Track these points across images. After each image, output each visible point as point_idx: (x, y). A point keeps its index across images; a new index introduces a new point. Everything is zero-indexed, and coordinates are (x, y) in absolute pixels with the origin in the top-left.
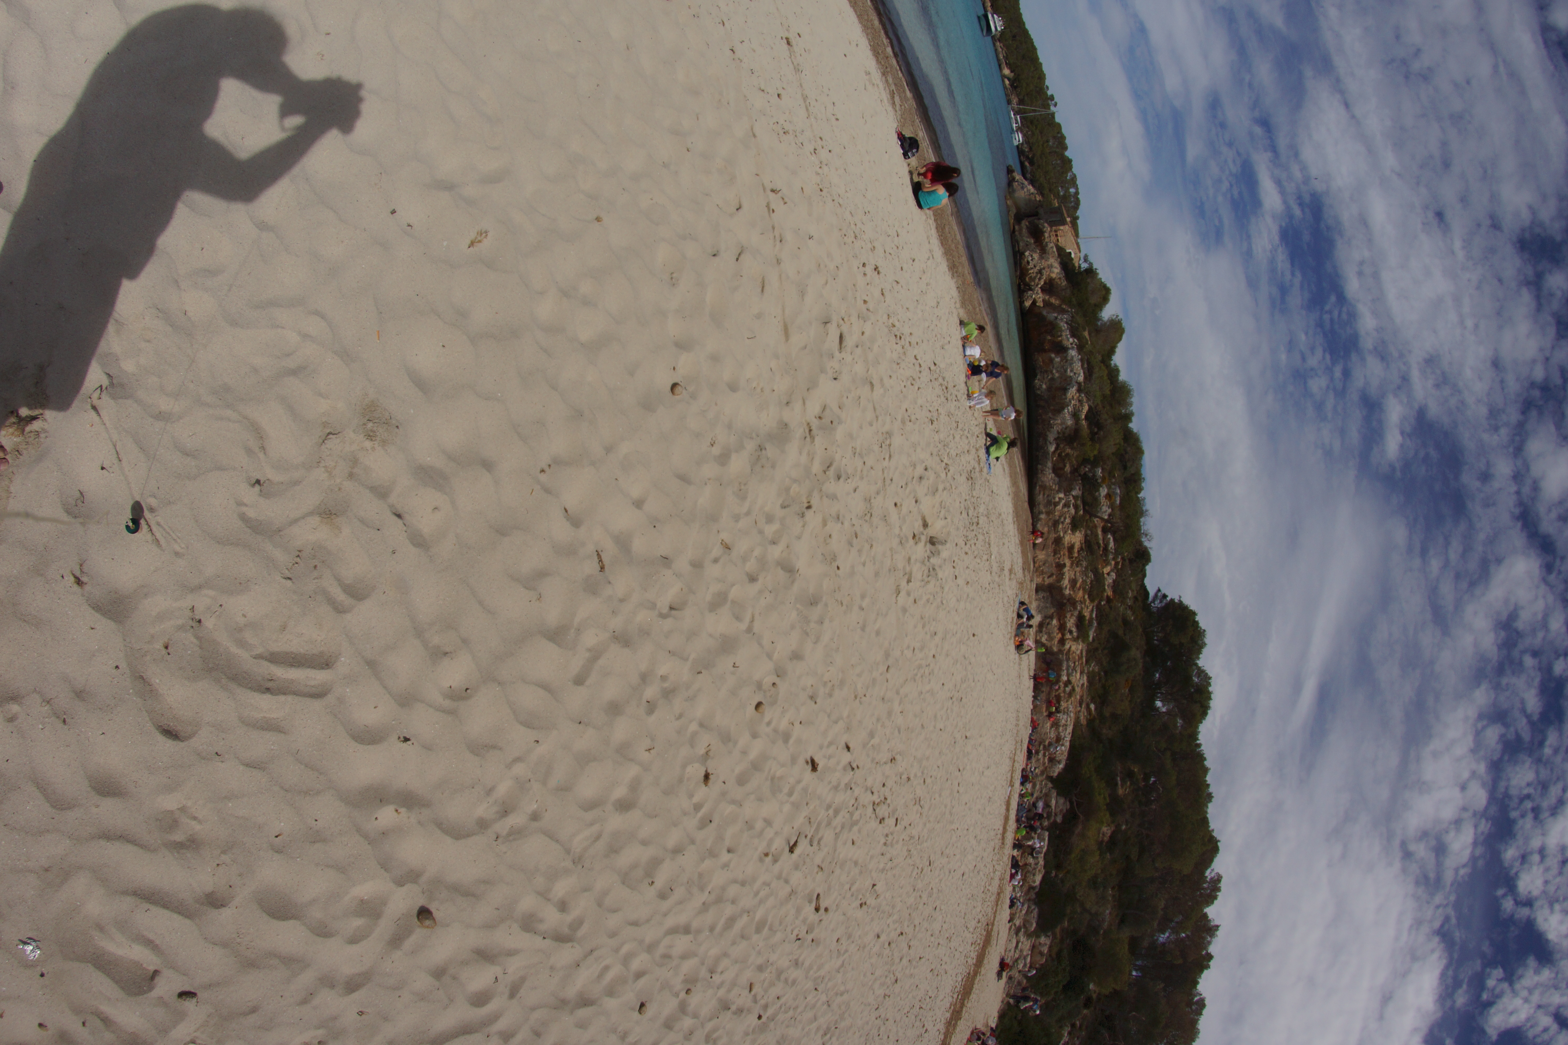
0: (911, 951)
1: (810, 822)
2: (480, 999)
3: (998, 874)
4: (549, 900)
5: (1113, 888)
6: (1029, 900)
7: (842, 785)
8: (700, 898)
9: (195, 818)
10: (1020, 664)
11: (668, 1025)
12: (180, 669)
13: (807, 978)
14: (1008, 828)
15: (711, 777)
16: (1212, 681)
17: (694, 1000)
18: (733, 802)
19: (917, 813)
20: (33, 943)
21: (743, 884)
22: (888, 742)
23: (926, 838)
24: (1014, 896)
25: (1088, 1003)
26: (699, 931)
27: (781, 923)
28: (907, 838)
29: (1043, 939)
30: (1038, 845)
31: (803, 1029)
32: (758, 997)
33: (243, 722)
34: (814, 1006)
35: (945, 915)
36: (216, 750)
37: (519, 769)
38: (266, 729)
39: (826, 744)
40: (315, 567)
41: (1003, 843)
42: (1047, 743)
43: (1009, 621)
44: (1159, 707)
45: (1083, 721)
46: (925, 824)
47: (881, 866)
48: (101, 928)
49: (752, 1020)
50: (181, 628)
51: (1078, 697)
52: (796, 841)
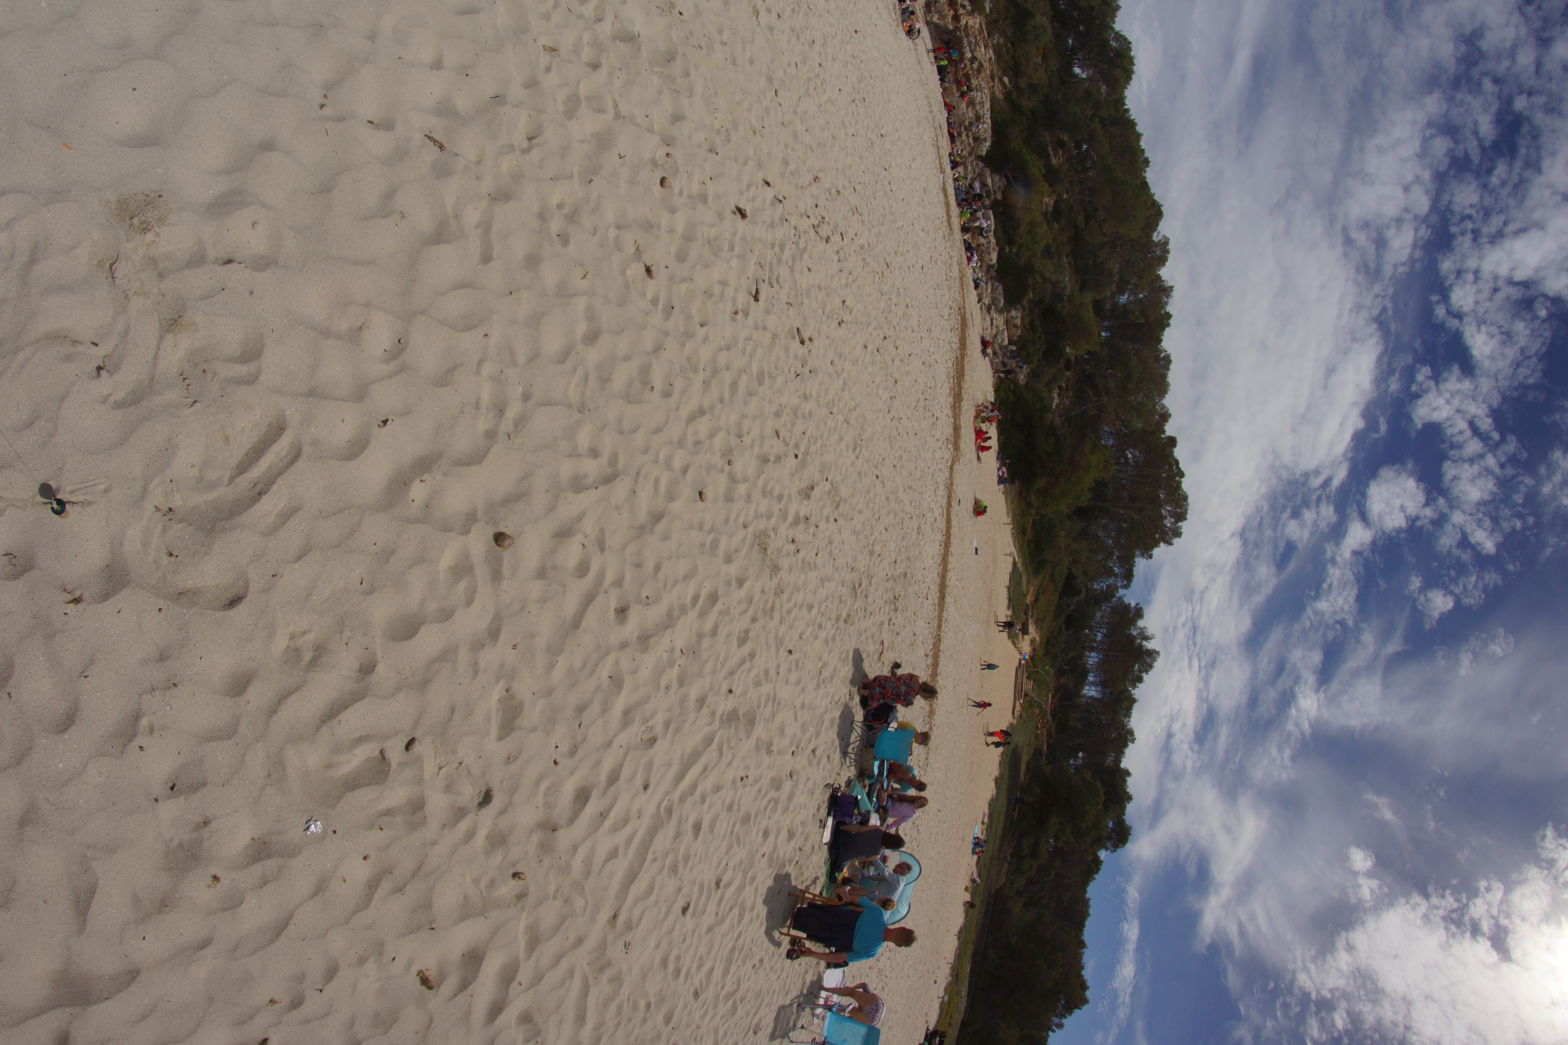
0: (899, 351)
1: (761, 266)
2: (582, 570)
3: (955, 259)
4: (580, 455)
5: (1067, 256)
6: (991, 278)
7: (777, 221)
8: (698, 380)
9: (304, 633)
10: (916, 50)
11: (729, 499)
12: (194, 555)
13: (819, 406)
14: (951, 214)
15: (652, 268)
16: (1133, 47)
17: (738, 467)
18: (683, 280)
19: (858, 222)
20: (312, 822)
21: (728, 348)
22: (804, 164)
23: (875, 243)
24: (976, 278)
25: (1068, 365)
26: (712, 408)
27: (776, 368)
28: (858, 249)
29: (1013, 313)
30: (985, 225)
31: (835, 451)
32: (788, 440)
33: (267, 536)
34: (836, 429)
35: (918, 310)
36: (271, 574)
37: (488, 369)
38: (286, 521)
39: (744, 188)
40: (204, 371)
41: (951, 230)
42: (967, 123)
43: (891, 7)
44: (1078, 74)
45: (999, 95)
46: (870, 230)
47: (844, 282)
48: (329, 766)
49: (791, 462)
50: (165, 530)
51: (988, 72)
52: (757, 289)
